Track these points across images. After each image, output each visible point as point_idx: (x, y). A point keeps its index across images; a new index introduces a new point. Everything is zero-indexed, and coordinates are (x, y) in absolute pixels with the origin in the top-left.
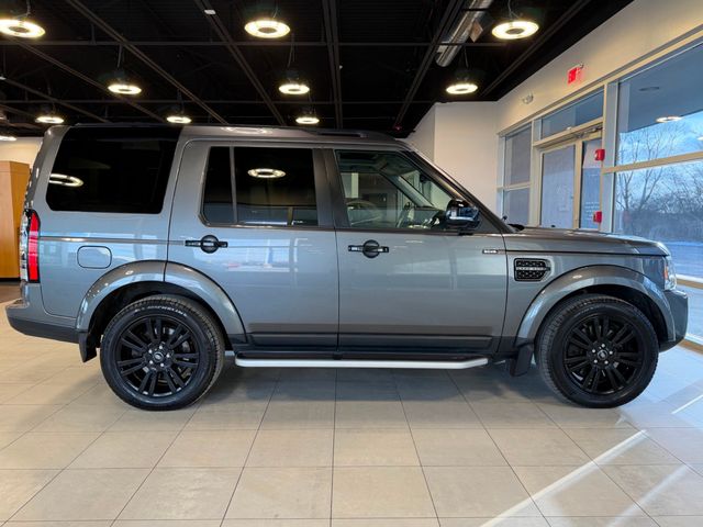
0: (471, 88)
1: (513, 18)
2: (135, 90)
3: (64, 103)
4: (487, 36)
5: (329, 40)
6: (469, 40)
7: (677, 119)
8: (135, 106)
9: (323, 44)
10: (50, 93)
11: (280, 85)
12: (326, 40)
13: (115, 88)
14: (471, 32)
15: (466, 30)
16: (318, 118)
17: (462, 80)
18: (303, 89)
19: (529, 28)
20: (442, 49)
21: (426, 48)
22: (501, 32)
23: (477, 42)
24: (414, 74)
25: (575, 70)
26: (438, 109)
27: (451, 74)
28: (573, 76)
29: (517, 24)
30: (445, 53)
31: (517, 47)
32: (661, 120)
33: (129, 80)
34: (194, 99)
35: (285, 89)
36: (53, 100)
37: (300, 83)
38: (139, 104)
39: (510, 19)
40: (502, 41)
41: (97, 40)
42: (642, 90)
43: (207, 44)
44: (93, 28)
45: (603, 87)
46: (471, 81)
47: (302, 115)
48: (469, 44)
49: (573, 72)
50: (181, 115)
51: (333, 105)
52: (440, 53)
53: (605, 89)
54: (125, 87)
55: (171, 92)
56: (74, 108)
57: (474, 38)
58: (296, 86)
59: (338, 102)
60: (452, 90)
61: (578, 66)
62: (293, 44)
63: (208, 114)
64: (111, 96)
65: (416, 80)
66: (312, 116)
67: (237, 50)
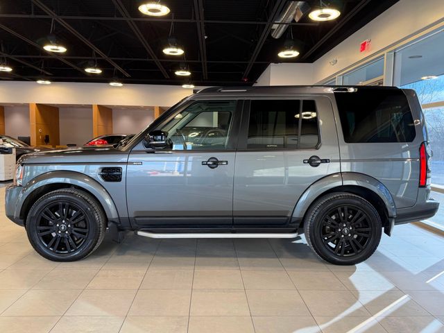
0: (295, 54)
1: (324, 7)
2: (62, 50)
3: (13, 57)
4: (305, 19)
5: (198, 18)
6: (294, 21)
7: (435, 78)
8: (62, 60)
9: (193, 21)
10: (3, 50)
11: (163, 49)
12: (195, 19)
13: (48, 48)
14: (295, 15)
15: (292, 14)
16: (190, 71)
17: (289, 48)
18: (180, 52)
19: (334, 14)
20: (275, 26)
21: (264, 26)
22: (315, 16)
23: (299, 22)
24: (256, 43)
25: (365, 43)
26: (273, 67)
27: (282, 44)
28: (363, 47)
29: (326, 11)
30: (278, 29)
31: (326, 26)
32: (424, 78)
33: (58, 43)
34: (104, 57)
35: (167, 51)
36: (5, 55)
37: (177, 47)
38: (65, 59)
39: (320, 7)
40: (316, 22)
41: (36, 14)
42: (410, 57)
43: (112, 19)
44: (33, 6)
45: (384, 55)
46: (295, 49)
47: (179, 70)
48: (294, 24)
49: (364, 44)
50: (95, 68)
51: (201, 64)
52: (274, 29)
53: (385, 57)
54: (55, 47)
55: (89, 52)
56: (20, 61)
57: (297, 20)
58: (175, 50)
59: (204, 61)
60: (282, 55)
61: (367, 40)
62: (173, 20)
63: (114, 67)
64: (46, 53)
65: (257, 47)
66: (186, 70)
67: (134, 24)
